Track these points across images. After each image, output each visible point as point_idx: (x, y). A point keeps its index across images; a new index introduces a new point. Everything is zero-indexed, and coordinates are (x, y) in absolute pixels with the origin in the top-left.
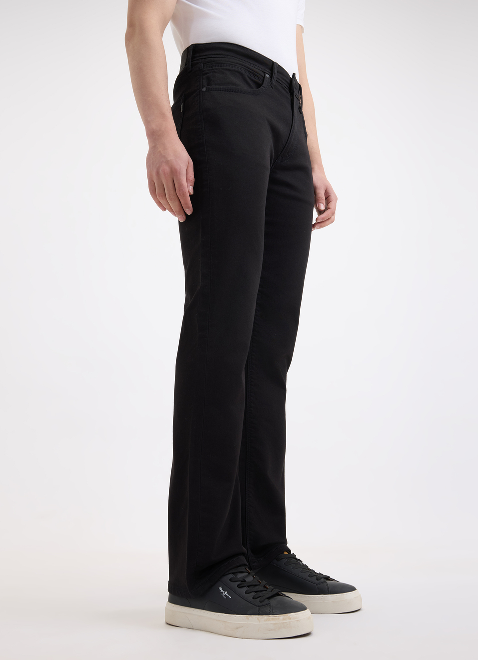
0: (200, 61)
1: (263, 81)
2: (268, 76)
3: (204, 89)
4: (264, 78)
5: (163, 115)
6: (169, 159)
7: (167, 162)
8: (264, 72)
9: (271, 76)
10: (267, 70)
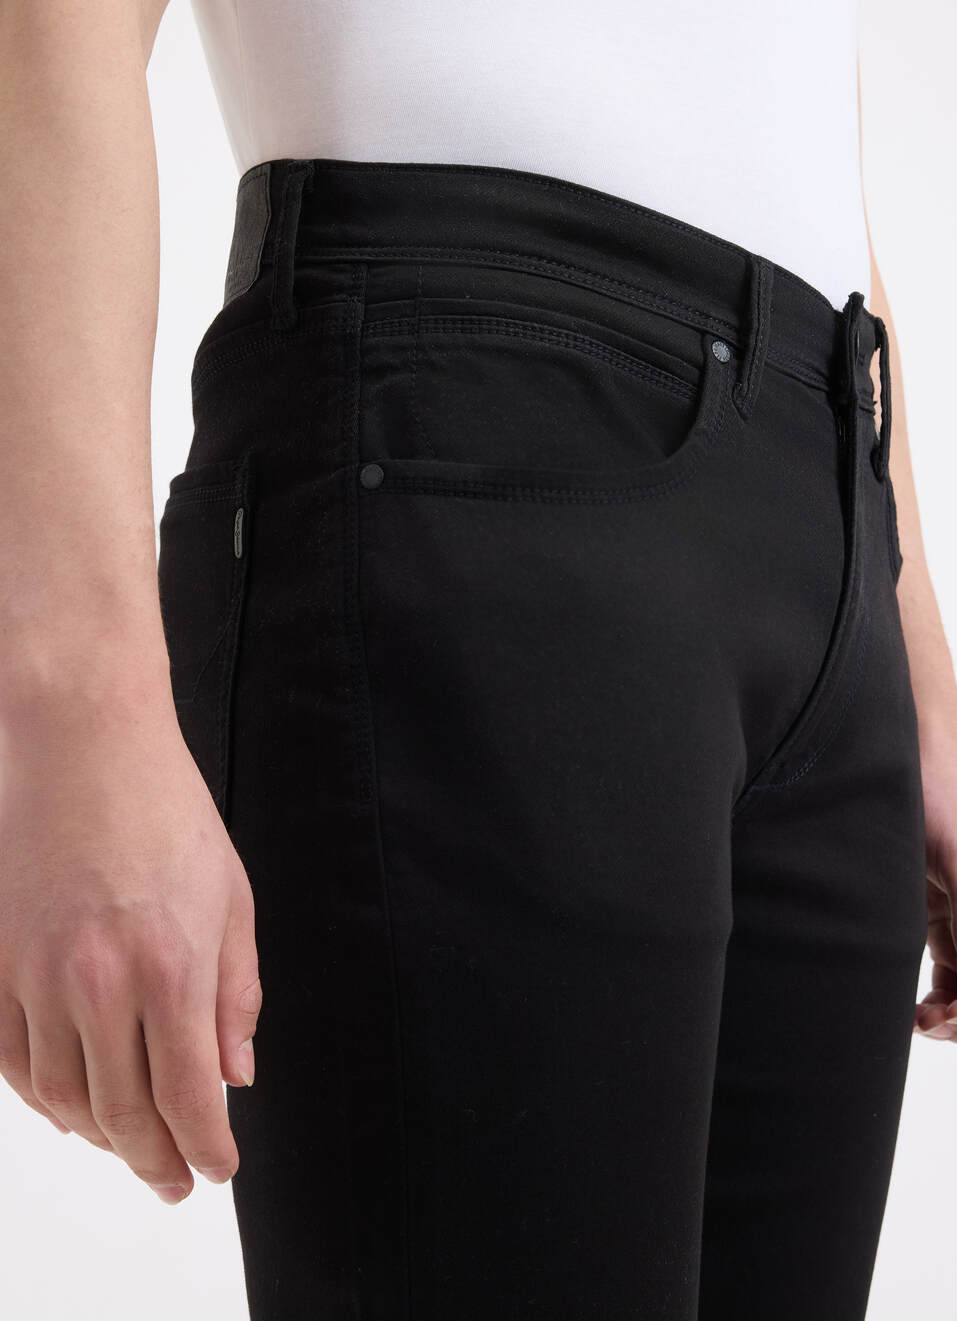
0: (344, 278)
1: (699, 387)
2: (721, 352)
3: (372, 475)
4: (703, 369)
5: (106, 594)
6: (123, 901)
7: (113, 916)
8: (704, 333)
9: (740, 351)
10: (720, 316)
